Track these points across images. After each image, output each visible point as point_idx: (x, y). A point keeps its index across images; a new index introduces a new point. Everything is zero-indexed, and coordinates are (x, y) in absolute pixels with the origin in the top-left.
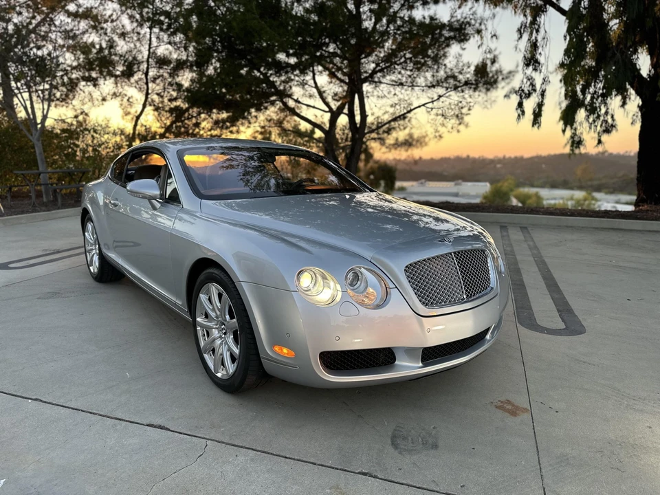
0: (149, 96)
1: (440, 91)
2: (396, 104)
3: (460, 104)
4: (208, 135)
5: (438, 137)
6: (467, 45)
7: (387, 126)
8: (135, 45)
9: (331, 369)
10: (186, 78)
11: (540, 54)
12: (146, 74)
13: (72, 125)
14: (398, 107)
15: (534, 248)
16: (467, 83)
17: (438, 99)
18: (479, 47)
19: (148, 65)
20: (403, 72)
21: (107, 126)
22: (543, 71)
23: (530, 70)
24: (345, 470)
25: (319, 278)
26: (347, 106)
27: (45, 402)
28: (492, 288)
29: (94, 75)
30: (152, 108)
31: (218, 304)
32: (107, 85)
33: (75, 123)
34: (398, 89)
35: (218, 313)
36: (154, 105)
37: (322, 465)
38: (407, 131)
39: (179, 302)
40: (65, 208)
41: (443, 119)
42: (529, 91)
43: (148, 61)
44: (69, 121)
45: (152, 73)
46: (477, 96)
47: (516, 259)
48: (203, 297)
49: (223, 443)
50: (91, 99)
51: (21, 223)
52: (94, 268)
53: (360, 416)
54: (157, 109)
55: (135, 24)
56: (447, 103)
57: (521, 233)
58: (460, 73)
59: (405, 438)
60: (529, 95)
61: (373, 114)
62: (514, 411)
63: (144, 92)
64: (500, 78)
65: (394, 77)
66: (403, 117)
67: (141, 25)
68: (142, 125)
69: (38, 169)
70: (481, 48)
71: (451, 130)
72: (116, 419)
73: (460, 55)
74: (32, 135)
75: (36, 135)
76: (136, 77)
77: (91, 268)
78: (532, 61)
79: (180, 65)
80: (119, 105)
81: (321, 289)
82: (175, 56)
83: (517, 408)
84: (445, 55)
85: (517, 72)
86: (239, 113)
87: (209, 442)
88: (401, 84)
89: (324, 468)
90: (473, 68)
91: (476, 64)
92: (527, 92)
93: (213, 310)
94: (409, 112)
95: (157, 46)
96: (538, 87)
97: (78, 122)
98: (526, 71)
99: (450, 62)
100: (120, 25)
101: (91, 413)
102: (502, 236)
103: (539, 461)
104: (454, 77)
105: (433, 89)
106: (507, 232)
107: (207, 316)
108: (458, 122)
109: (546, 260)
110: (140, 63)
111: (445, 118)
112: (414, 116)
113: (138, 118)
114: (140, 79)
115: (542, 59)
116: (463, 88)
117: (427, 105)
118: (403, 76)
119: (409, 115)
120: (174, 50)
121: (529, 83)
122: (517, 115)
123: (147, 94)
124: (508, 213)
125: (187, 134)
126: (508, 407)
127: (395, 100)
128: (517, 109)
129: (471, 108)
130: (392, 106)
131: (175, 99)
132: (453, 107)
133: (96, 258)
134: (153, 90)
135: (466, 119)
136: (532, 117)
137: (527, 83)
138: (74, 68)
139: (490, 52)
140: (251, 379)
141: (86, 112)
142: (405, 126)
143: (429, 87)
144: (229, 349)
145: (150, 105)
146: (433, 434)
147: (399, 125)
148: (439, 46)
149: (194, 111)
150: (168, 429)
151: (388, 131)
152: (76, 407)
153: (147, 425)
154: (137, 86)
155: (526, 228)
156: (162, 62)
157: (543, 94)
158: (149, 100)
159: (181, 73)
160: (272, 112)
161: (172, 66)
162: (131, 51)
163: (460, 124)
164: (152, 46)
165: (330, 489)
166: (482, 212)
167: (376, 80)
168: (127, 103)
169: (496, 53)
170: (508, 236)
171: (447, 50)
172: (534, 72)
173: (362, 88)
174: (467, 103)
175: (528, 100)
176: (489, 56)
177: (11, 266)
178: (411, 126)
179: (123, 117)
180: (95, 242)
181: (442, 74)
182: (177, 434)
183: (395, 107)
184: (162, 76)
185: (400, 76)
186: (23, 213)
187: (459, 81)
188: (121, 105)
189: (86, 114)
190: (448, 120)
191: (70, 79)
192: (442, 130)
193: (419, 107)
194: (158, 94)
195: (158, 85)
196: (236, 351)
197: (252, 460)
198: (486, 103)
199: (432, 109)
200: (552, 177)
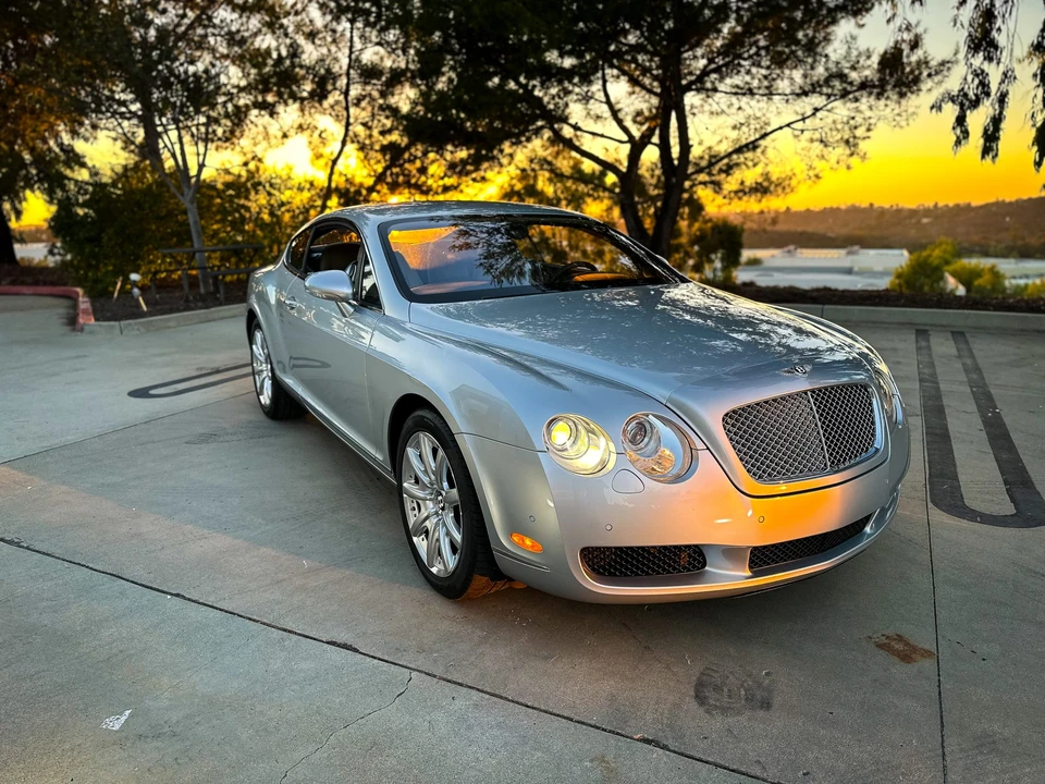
0: (351, 128)
1: (817, 100)
2: (742, 124)
3: (852, 122)
4: (439, 186)
5: (813, 178)
6: (867, 19)
7: (726, 161)
8: (329, 51)
9: (599, 573)
10: (405, 98)
11: (999, 29)
12: (346, 94)
13: (239, 176)
14: (744, 129)
15: (974, 372)
16: (864, 85)
17: (814, 114)
18: (889, 21)
19: (349, 79)
20: (754, 70)
21: (289, 178)
22: (1003, 60)
23: (978, 60)
24: (618, 734)
25: (583, 432)
26: (657, 132)
27: (189, 600)
28: (877, 450)
29: (270, 98)
30: (355, 146)
31: (433, 465)
32: (290, 114)
33: (244, 173)
34: (745, 99)
35: (433, 477)
36: (358, 142)
37: (583, 723)
38: (759, 169)
39: (379, 457)
40: (229, 304)
41: (821, 146)
42: (976, 95)
43: (348, 74)
44: (235, 171)
45: (355, 91)
46: (882, 107)
47: (938, 389)
48: (411, 452)
49: (435, 676)
50: (267, 136)
51: (169, 327)
52: (265, 399)
53: (647, 648)
54: (362, 148)
55: (329, 17)
56: (830, 120)
57: (952, 342)
58: (853, 68)
59: (718, 689)
60: (975, 104)
61: (700, 143)
62: (908, 654)
63: (344, 123)
64: (925, 73)
65: (737, 80)
66: (752, 146)
67: (337, 19)
68: (341, 174)
69: (192, 246)
70: (892, 23)
71: (835, 166)
72: (285, 630)
73: (854, 38)
74: (183, 195)
75: (189, 194)
76: (331, 100)
77: (261, 397)
78: (983, 41)
79: (396, 78)
80: (307, 143)
81: (584, 449)
82: (388, 63)
83: (914, 649)
84: (827, 39)
85: (957, 62)
86: (484, 151)
87: (414, 674)
88: (751, 92)
89: (584, 727)
90: (875, 59)
91: (882, 52)
92: (974, 98)
93: (426, 472)
94: (764, 136)
95: (362, 50)
96: (994, 87)
97: (248, 171)
98: (972, 61)
99: (835, 51)
100: (307, 20)
101: (250, 619)
102: (919, 349)
103: (943, 742)
104: (842, 77)
105: (804, 98)
106: (928, 341)
107: (417, 481)
108: (848, 152)
109: (993, 391)
110: (335, 78)
111: (826, 146)
112: (772, 145)
113: (334, 162)
114: (337, 102)
115: (1001, 39)
116: (857, 94)
117: (792, 126)
118: (753, 78)
119: (762, 142)
120: (386, 55)
121: (976, 81)
122: (955, 138)
123: (348, 124)
124: (931, 307)
125: (408, 184)
126: (897, 646)
127: (741, 118)
128: (954, 128)
129: (872, 127)
130: (734, 127)
131: (389, 131)
132: (839, 126)
133: (268, 384)
134: (356, 119)
135: (863, 146)
136: (982, 141)
137: (973, 80)
138: (241, 89)
139: (908, 28)
140: (479, 581)
141: (260, 156)
142: (756, 161)
143: (798, 95)
144: (448, 534)
145: (353, 142)
146: (764, 685)
147: (746, 159)
148: (818, 23)
149: (418, 150)
150: (356, 650)
151: (728, 170)
152: (230, 610)
153: (328, 643)
154: (333, 113)
155: (962, 334)
156: (370, 73)
157: (1002, 99)
158: (351, 133)
159: (398, 90)
160: (538, 146)
161: (384, 79)
162: (323, 60)
163: (852, 154)
164: (354, 49)
165: (592, 761)
166: (886, 306)
167: (709, 85)
168: (320, 140)
169: (919, 30)
170: (929, 347)
171: (831, 29)
172: (986, 63)
173: (683, 100)
174: (864, 119)
175: (975, 111)
176: (906, 36)
177: (152, 392)
178: (766, 161)
179: (312, 161)
180: (266, 360)
181: (820, 71)
182: (368, 659)
183: (739, 129)
184: (370, 95)
185: (748, 78)
186: (171, 311)
187: (851, 83)
188: (310, 143)
189: (260, 160)
190: (830, 149)
191: (237, 107)
192: (820, 165)
193: (781, 128)
194: (365, 125)
195: (364, 109)
196: (458, 537)
197: (476, 706)
198: (898, 118)
199: (802, 131)
200: (1023, 238)
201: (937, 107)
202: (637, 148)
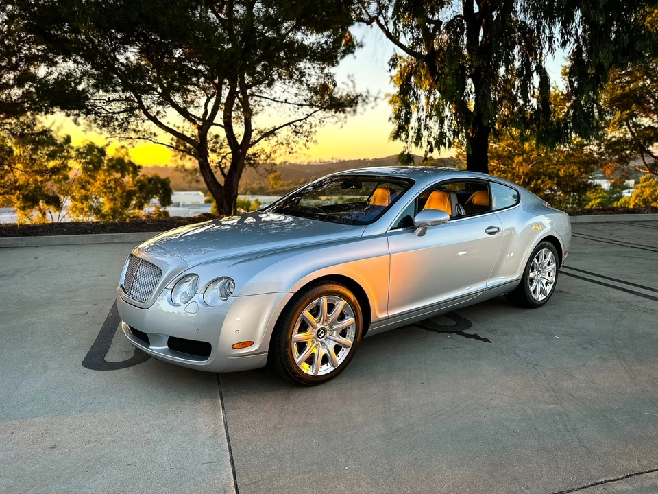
117: (294, 124)
193: (288, 124)
200: (249, 184)
201: (390, 119)
202: (203, 130)
